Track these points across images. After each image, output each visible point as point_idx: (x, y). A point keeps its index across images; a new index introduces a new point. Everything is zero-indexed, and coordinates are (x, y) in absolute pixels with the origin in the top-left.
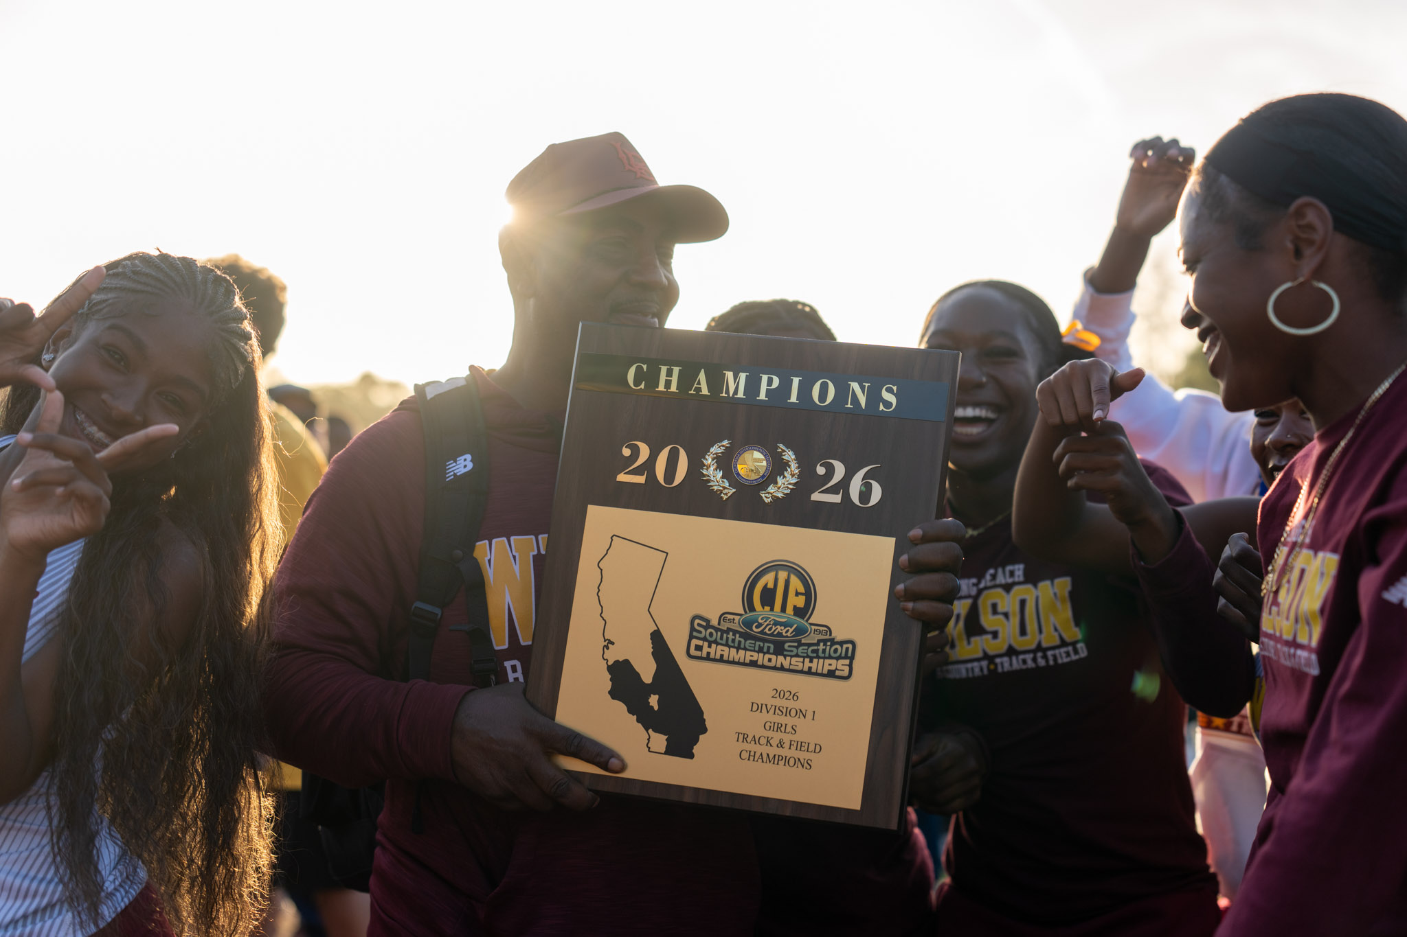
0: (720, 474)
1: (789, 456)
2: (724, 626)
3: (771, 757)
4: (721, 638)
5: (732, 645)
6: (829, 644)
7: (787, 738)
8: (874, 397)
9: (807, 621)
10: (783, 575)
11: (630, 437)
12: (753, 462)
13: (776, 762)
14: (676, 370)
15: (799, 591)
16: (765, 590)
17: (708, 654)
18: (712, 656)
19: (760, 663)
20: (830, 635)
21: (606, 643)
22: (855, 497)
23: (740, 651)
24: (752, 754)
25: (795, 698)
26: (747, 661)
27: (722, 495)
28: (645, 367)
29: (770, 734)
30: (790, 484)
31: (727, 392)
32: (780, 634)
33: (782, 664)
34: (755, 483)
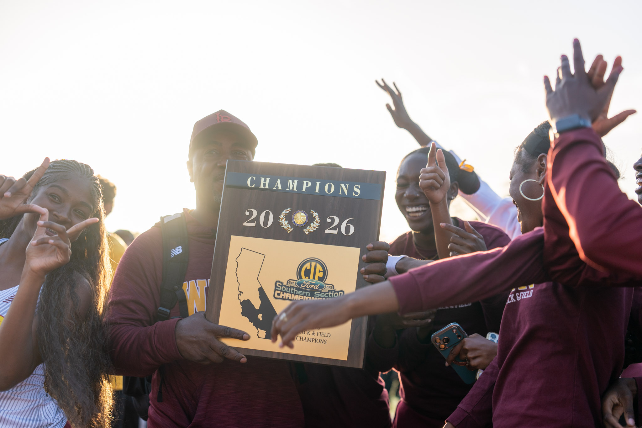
0: (287, 222)
1: (316, 214)
2: (289, 285)
3: (310, 339)
4: (288, 290)
5: (293, 293)
6: (333, 292)
7: (316, 331)
8: (351, 190)
9: (324, 282)
10: (313, 264)
11: (249, 207)
12: (300, 218)
13: (312, 341)
14: (268, 179)
15: (320, 270)
16: (306, 270)
17: (283, 297)
20: (334, 288)
21: (239, 293)
22: (343, 231)
23: (296, 295)
24: (302, 338)
26: (299, 300)
27: (288, 231)
28: (255, 178)
30: (316, 226)
31: (289, 188)
32: (312, 288)
34: (301, 226)
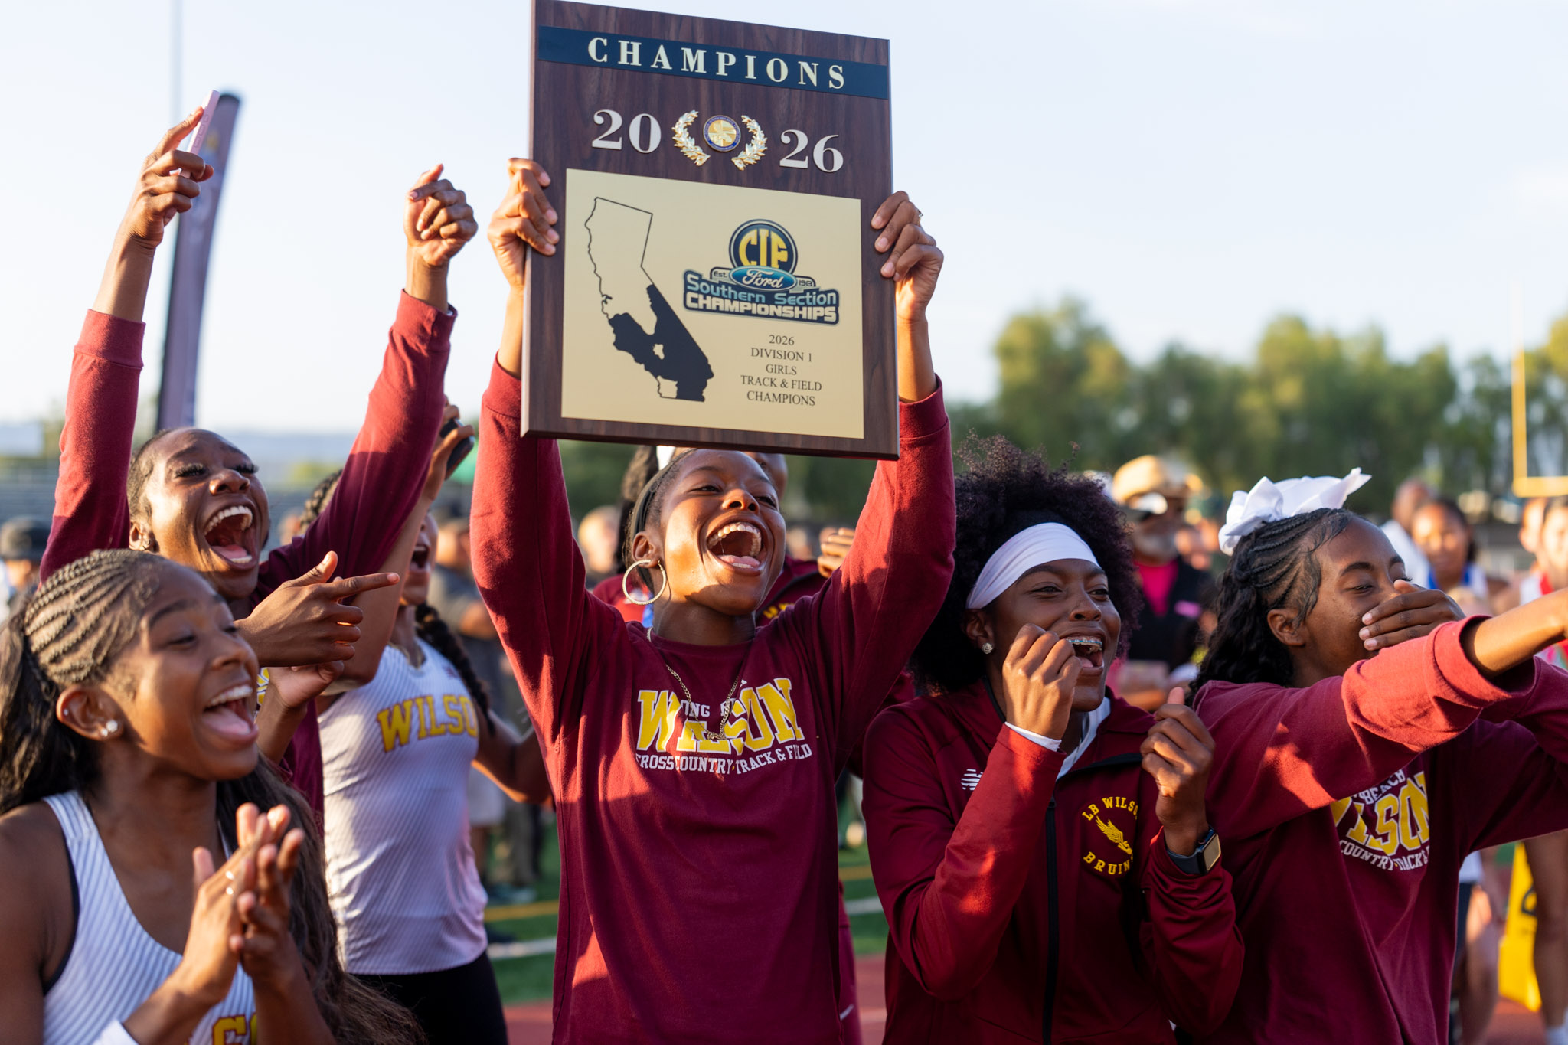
0: (692, 142)
1: (753, 125)
2: (716, 280)
3: (777, 396)
4: (715, 291)
5: (726, 296)
6: (814, 293)
7: (789, 379)
8: (823, 76)
9: (792, 273)
10: (764, 233)
11: (600, 105)
12: (721, 133)
13: (782, 401)
14: (636, 46)
15: (781, 247)
16: (749, 246)
17: (705, 305)
18: (708, 307)
19: (754, 312)
20: (815, 285)
21: (604, 298)
22: (819, 162)
23: (734, 302)
24: (759, 394)
25: (791, 342)
26: (742, 311)
27: (696, 162)
28: (605, 42)
29: (773, 375)
30: (759, 152)
31: (688, 67)
32: (769, 286)
33: (775, 314)
34: (726, 150)
